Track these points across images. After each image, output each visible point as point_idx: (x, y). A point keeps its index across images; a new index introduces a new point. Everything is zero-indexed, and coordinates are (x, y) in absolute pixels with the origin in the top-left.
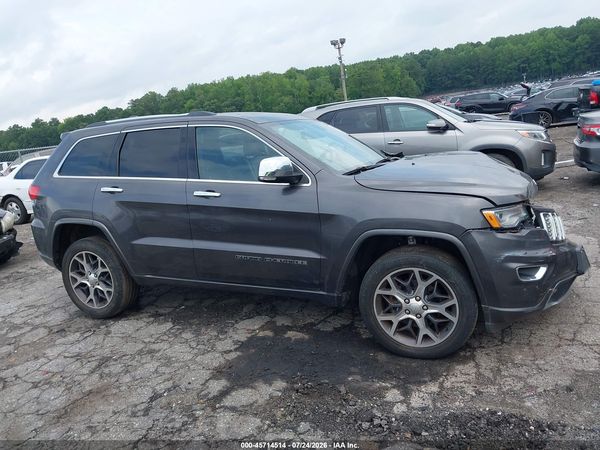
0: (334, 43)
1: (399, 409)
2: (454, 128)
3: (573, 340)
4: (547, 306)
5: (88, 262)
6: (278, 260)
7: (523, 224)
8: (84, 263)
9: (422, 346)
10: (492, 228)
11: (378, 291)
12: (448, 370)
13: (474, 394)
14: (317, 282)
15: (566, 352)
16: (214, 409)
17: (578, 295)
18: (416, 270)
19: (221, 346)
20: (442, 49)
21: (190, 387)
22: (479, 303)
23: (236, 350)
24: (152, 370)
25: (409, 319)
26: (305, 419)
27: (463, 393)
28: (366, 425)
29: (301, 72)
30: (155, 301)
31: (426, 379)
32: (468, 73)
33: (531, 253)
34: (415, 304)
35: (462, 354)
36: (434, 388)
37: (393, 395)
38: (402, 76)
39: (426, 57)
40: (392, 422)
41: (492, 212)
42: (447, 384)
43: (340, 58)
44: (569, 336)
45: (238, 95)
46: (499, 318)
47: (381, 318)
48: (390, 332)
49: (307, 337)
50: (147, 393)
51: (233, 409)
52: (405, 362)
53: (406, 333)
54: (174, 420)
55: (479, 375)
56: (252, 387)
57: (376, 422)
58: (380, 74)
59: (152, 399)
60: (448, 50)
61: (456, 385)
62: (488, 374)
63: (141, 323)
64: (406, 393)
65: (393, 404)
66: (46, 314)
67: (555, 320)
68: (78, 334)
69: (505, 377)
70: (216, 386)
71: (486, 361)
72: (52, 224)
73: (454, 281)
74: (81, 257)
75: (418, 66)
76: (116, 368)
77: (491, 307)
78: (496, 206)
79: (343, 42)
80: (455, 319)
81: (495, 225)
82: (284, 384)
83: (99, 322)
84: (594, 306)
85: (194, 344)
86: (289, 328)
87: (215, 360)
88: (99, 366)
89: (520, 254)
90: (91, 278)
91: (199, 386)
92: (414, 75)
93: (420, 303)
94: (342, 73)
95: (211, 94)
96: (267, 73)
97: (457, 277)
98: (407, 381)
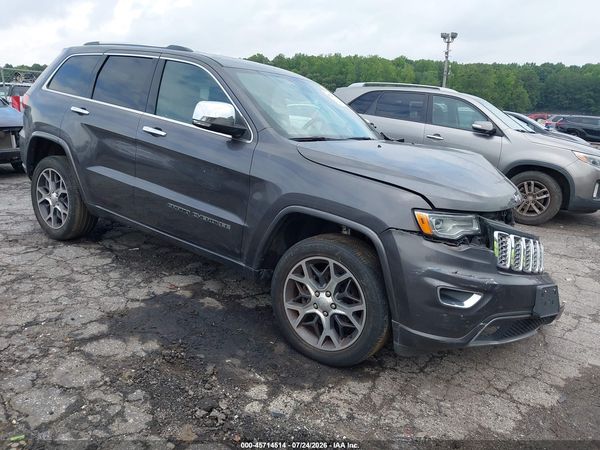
0: (444, 36)
1: (253, 408)
2: (502, 134)
3: (504, 391)
4: (473, 344)
5: (53, 180)
6: (205, 218)
7: (468, 239)
8: (49, 180)
9: (322, 348)
10: (421, 233)
11: (291, 276)
12: (338, 383)
13: (344, 417)
14: (238, 252)
15: (485, 403)
16: (72, 350)
17: (546, 345)
18: (331, 262)
19: (133, 293)
20: (568, 65)
21: (71, 322)
22: (390, 317)
23: (143, 301)
24: (54, 297)
25: (315, 314)
26: (146, 387)
27: (333, 412)
28: (200, 413)
29: (411, 62)
30: (119, 237)
31: (306, 385)
32: (591, 97)
33: (463, 274)
34: (324, 300)
35: (366, 370)
36: (306, 397)
37: (259, 391)
38: (515, 86)
39: (547, 71)
40: (232, 419)
41: (425, 215)
42: (325, 398)
43: (447, 53)
44: (501, 385)
45: (341, 73)
46: (409, 340)
47: (288, 305)
48: (294, 323)
49: (221, 307)
50: (29, 317)
51: (88, 356)
52: (298, 360)
53: (310, 329)
54: (26, 350)
55: (367, 398)
56: (124, 341)
57: (215, 413)
58: (492, 80)
59: (28, 324)
60: (574, 68)
61: (333, 401)
62: (377, 400)
63: (86, 253)
64: (274, 393)
65: (252, 400)
66: (17, 223)
67: (499, 364)
68: (24, 247)
69: (394, 408)
70: (94, 329)
71: (386, 384)
72: (29, 134)
73: (366, 284)
74: (47, 172)
75: (536, 80)
76: (26, 286)
77: (401, 325)
78: (434, 209)
79: (454, 36)
80: (359, 327)
81: (427, 231)
82: (157, 346)
83: (51, 241)
84: (557, 361)
85: (112, 284)
86: (211, 294)
87: (115, 304)
88: (13, 281)
89: (448, 271)
90: (53, 197)
91: (79, 325)
92: (529, 87)
93: (330, 300)
94: (446, 69)
95: (315, 67)
96: (376, 56)
97: (369, 278)
98: (285, 382)
